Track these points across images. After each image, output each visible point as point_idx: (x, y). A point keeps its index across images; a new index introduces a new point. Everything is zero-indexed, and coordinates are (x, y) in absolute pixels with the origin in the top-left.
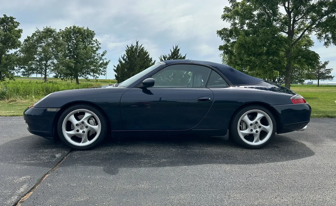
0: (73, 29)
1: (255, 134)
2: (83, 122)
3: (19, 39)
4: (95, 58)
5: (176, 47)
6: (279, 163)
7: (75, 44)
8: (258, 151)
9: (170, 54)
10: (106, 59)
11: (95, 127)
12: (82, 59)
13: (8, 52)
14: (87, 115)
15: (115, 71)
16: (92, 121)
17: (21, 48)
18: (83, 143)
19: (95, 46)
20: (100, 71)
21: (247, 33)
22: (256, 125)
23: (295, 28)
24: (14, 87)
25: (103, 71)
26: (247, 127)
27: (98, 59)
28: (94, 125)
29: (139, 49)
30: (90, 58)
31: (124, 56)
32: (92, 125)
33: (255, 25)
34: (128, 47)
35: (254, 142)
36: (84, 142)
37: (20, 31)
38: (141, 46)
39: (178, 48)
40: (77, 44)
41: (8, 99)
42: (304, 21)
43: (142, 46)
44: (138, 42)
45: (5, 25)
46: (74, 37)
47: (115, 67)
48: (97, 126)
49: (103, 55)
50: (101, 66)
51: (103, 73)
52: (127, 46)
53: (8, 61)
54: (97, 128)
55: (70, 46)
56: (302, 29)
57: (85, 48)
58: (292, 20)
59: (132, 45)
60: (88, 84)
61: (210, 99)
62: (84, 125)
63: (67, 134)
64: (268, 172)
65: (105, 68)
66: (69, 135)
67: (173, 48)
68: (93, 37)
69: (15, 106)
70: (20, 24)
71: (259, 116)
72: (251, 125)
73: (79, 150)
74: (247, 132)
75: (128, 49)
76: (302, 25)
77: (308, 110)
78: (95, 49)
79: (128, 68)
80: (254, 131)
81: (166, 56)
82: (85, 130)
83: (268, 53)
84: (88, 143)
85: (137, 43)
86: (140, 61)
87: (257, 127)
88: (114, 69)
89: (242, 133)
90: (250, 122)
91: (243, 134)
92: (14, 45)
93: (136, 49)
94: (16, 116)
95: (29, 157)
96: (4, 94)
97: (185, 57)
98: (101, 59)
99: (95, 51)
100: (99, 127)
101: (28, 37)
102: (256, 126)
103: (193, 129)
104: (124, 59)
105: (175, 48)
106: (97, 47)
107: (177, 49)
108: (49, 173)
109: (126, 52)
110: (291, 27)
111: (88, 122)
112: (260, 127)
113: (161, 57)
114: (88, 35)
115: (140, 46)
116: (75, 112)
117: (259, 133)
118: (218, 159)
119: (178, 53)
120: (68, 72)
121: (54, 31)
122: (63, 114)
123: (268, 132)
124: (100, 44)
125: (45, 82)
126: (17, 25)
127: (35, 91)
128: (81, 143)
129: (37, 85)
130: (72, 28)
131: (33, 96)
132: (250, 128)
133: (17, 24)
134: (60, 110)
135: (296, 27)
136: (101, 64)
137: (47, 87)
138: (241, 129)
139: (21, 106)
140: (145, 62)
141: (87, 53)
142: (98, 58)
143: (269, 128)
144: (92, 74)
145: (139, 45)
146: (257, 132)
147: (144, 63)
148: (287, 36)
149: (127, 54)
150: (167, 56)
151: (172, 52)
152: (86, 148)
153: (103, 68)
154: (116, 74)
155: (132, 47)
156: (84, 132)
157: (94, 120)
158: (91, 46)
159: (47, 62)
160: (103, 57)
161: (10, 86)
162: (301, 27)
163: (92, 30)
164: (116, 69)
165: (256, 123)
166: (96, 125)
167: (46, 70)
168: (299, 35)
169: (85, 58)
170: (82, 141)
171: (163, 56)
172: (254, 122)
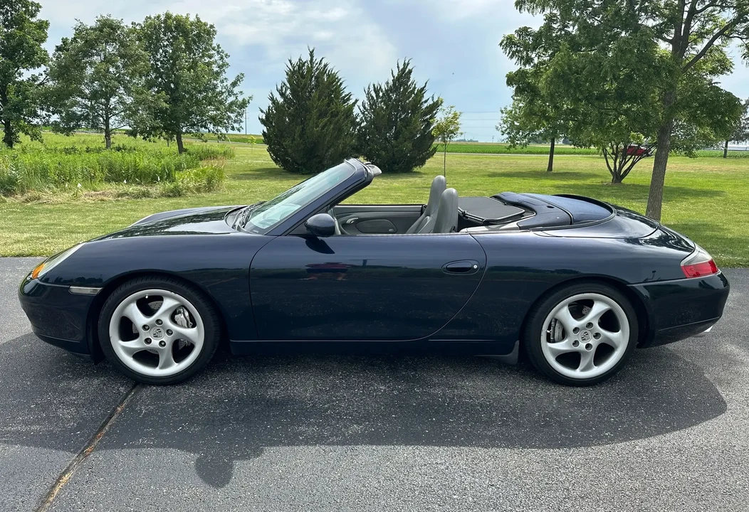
0: (165, 21)
1: (584, 352)
2: (158, 321)
3: (43, 46)
4: (218, 90)
5: (405, 63)
6: (641, 444)
7: (171, 57)
8: (588, 393)
9: (391, 83)
10: (241, 92)
11: (190, 332)
12: (187, 92)
13: (20, 74)
14: (168, 303)
15: (262, 121)
16: (182, 316)
17: (49, 66)
18: (161, 368)
19: (216, 61)
20: (230, 121)
21: (574, 44)
22: (588, 330)
23: (692, 29)
24: (36, 163)
25: (235, 122)
26: (564, 335)
27: (223, 93)
28: (188, 327)
29: (317, 69)
30: (206, 90)
31: (281, 87)
32: (182, 326)
33: (596, 24)
34: (291, 64)
35: (578, 370)
36: (166, 365)
37: (43, 26)
38: (321, 61)
39: (409, 67)
40: (174, 58)
41: (23, 193)
42: (714, 11)
43: (324, 62)
44: (313, 51)
45: (7, 10)
46: (168, 40)
47: (262, 111)
48: (195, 329)
49: (234, 84)
50: (230, 109)
51: (236, 125)
52: (290, 61)
53: (20, 97)
54: (195, 334)
55: (158, 60)
56: (708, 33)
57: (194, 65)
58: (686, 8)
59: (300, 60)
60: (205, 148)
61: (475, 267)
62: (163, 328)
63: (123, 349)
64: (613, 476)
65: (241, 115)
66: (128, 350)
67: (398, 67)
68: (210, 39)
69: (36, 212)
70: (41, 7)
71: (598, 308)
72: (576, 330)
73: (154, 385)
74: (562, 346)
75: (291, 68)
76: (710, 22)
77: (722, 290)
78: (215, 69)
79: (293, 115)
80: (582, 345)
81: (380, 87)
82: (167, 339)
83: (620, 96)
84: (176, 368)
85: (311, 54)
86: (319, 100)
87: (591, 335)
88: (259, 118)
89: (550, 350)
90: (572, 323)
91: (553, 351)
92: (33, 59)
93: (310, 70)
94: (27, 256)
95: (30, 410)
96: (12, 181)
97: (423, 89)
98: (230, 93)
99: (218, 74)
100: (199, 331)
101: (64, 41)
102: (589, 332)
103: (431, 338)
104: (282, 95)
105: (401, 67)
106: (221, 63)
107: (407, 70)
108: (71, 468)
109: (287, 77)
110: (683, 26)
111: (173, 319)
112: (597, 335)
113: (369, 88)
114: (198, 35)
115: (318, 60)
116: (137, 296)
117: (593, 350)
118: (489, 423)
119: (409, 78)
120: (159, 123)
121: (119, 27)
122: (109, 301)
123: (617, 347)
124: (226, 55)
125: (107, 147)
126: (35, 11)
127: (82, 172)
128: (158, 368)
129: (89, 158)
130: (163, 18)
131: (79, 185)
132: (573, 337)
133: (34, 8)
134: (102, 291)
135: (695, 26)
136: (232, 103)
137: (110, 163)
138: (549, 340)
139: (51, 211)
140: (331, 100)
141: (197, 78)
142: (224, 90)
143: (620, 339)
144: (211, 127)
145: (317, 58)
146: (588, 346)
147: (328, 105)
148: (670, 48)
149: (289, 81)
150: (383, 88)
151: (394, 77)
152: (171, 379)
153: (236, 114)
154: (266, 131)
155: (301, 64)
156: (163, 344)
157: (187, 314)
158: (207, 60)
159: (108, 100)
160: (236, 90)
161: (27, 159)
162: (707, 27)
163: (210, 23)
164: (264, 118)
165: (590, 325)
166: (193, 326)
167: (108, 118)
168: (700, 47)
169: (194, 89)
170: (160, 365)
171: (374, 85)
172: (584, 324)
